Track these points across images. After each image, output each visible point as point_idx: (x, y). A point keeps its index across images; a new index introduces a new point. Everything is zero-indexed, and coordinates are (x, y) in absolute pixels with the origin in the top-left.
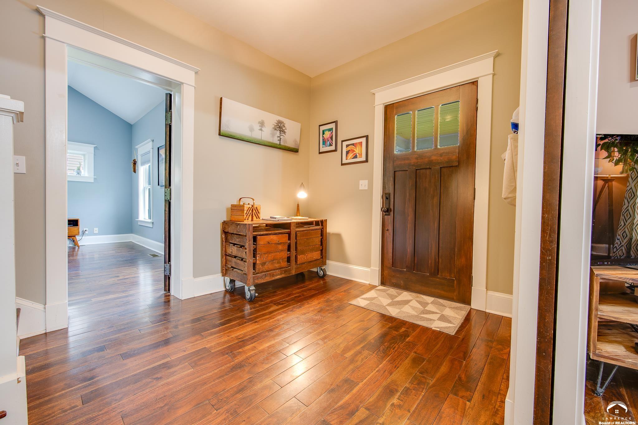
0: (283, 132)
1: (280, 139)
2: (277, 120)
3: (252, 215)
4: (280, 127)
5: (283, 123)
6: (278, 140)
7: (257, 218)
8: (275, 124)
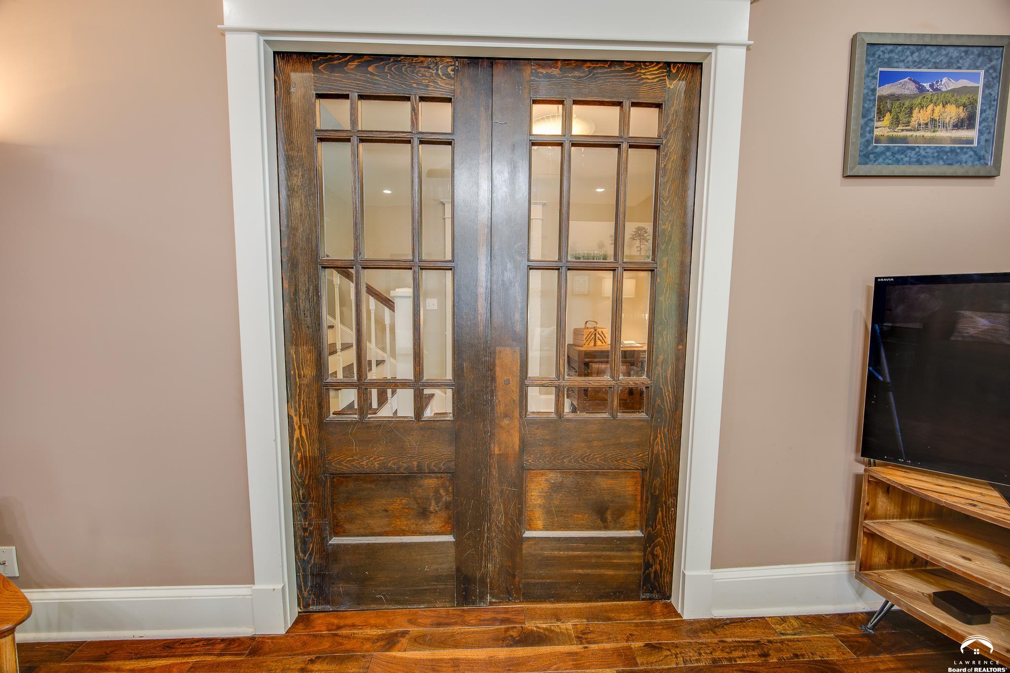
0: (644, 240)
1: (641, 249)
2: (637, 227)
3: (595, 339)
4: (640, 235)
5: (644, 228)
6: (638, 251)
7: (603, 343)
8: (634, 233)
